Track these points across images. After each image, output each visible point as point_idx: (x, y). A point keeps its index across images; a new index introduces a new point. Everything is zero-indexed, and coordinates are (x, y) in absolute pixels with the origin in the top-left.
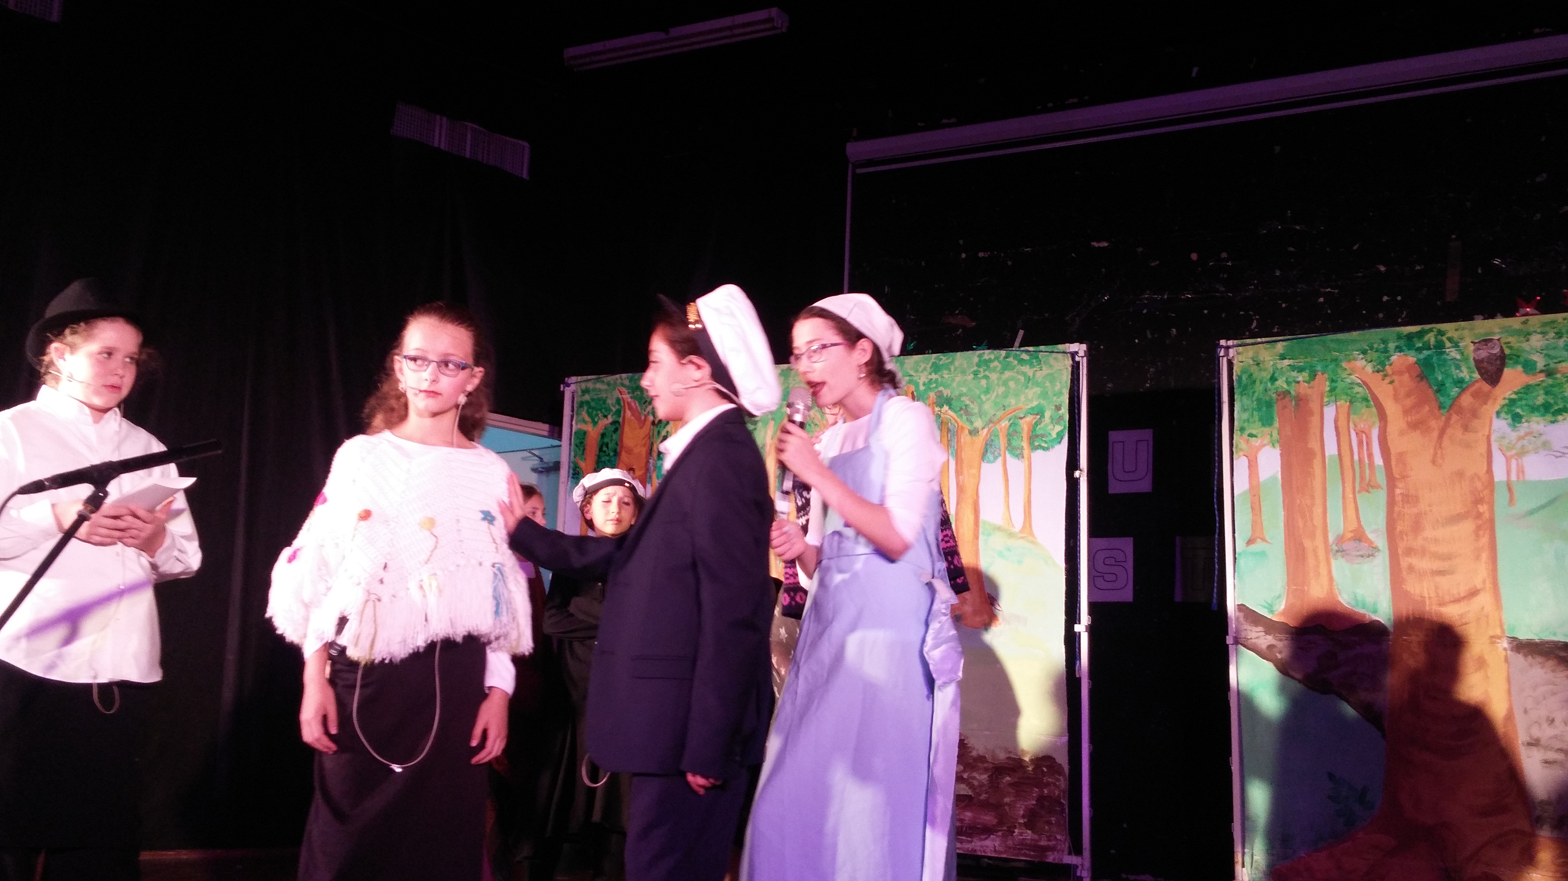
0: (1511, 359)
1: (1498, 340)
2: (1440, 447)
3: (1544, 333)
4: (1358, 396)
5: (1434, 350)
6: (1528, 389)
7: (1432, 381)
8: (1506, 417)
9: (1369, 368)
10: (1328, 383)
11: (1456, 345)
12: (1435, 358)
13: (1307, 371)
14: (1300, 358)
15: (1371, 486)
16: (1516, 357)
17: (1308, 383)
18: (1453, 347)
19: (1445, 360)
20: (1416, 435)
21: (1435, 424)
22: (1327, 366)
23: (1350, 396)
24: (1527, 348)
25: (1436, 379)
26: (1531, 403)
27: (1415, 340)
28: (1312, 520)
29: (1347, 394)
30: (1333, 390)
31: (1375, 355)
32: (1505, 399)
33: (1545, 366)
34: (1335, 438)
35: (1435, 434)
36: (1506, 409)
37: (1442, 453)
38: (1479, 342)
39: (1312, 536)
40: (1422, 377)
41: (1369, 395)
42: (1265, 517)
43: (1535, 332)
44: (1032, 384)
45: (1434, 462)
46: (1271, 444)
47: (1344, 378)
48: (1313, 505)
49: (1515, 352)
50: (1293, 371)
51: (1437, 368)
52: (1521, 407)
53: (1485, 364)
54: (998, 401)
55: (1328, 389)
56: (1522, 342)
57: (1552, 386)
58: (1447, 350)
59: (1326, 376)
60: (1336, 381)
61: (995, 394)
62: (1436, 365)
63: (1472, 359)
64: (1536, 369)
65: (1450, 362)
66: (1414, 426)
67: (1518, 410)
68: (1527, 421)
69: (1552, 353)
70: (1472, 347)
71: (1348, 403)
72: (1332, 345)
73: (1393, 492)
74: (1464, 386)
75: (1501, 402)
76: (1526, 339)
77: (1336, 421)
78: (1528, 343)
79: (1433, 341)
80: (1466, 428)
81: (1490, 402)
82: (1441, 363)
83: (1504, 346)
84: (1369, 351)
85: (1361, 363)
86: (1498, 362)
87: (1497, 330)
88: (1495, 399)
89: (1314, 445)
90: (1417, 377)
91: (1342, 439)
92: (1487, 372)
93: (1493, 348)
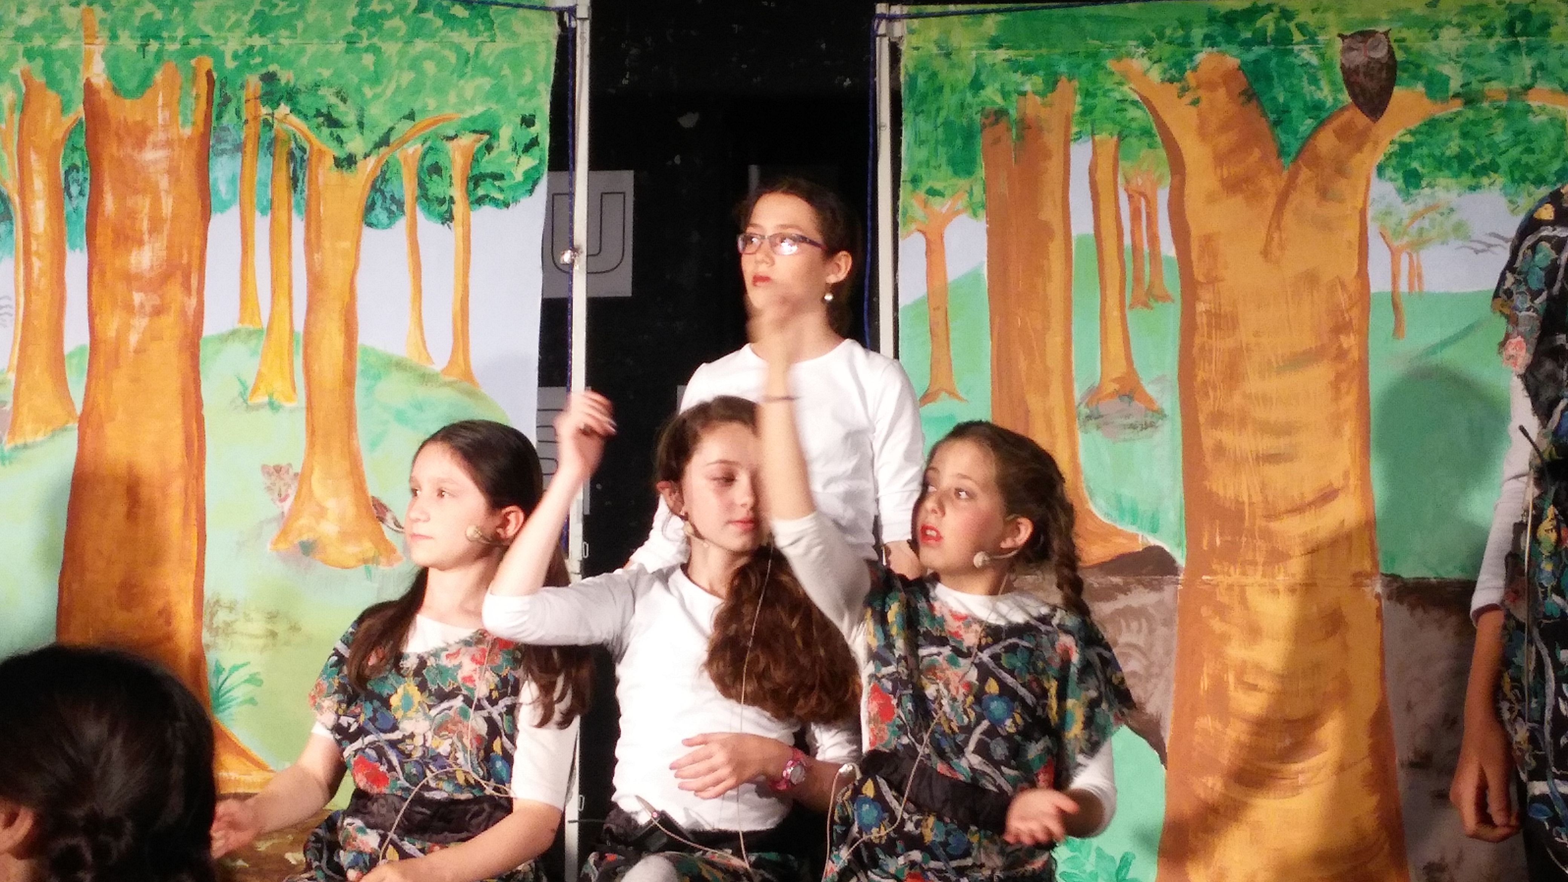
0: (1405, 70)
1: (1386, 34)
2: (1279, 227)
3: (1461, 26)
4: (1134, 125)
5: (1272, 47)
6: (1432, 125)
7: (1268, 105)
8: (1394, 175)
9: (1155, 74)
10: (1078, 99)
11: (1312, 40)
12: (1273, 63)
13: (1042, 73)
14: (1028, 48)
15: (1153, 296)
16: (1415, 67)
17: (1043, 95)
18: (1306, 42)
19: (1292, 67)
20: (1237, 202)
21: (1270, 184)
22: (1079, 66)
23: (1119, 123)
24: (1434, 52)
25: (1274, 99)
26: (1437, 153)
27: (1240, 25)
28: (1043, 356)
29: (1114, 121)
30: (1087, 111)
31: (1168, 50)
32: (1392, 142)
33: (1462, 86)
34: (1090, 203)
35: (1271, 202)
36: (1394, 161)
37: (1281, 237)
38: (1352, 36)
39: (1044, 388)
40: (1250, 95)
41: (1154, 125)
42: (955, 348)
43: (1449, 23)
44: (473, 70)
45: (1266, 253)
46: (970, 211)
47: (1109, 90)
48: (1046, 328)
49: (1412, 58)
50: (1015, 72)
51: (1276, 80)
52: (1420, 158)
53: (1361, 78)
54: (399, 99)
55: (1078, 109)
56: (1424, 40)
57: (1474, 123)
58: (1296, 48)
59: (1076, 84)
60: (1094, 96)
61: (393, 85)
62: (1275, 74)
63: (1338, 66)
64: (1447, 91)
65: (1298, 70)
66: (1232, 186)
67: (1415, 165)
68: (1430, 185)
69: (1478, 63)
70: (1339, 44)
71: (1115, 138)
72: (1089, 26)
73: (1194, 307)
74: (1324, 115)
75: (1386, 148)
76: (1432, 34)
77: (1092, 171)
78: (1435, 42)
79: (1271, 29)
80: (1324, 193)
81: (1367, 148)
82: (1283, 71)
83: (1395, 46)
84: (1156, 42)
85: (1139, 63)
86: (1384, 75)
87: (1384, 17)
88: (1376, 143)
89: (1050, 214)
90: (1241, 94)
91: (1102, 206)
92: (1363, 91)
93: (1375, 48)
